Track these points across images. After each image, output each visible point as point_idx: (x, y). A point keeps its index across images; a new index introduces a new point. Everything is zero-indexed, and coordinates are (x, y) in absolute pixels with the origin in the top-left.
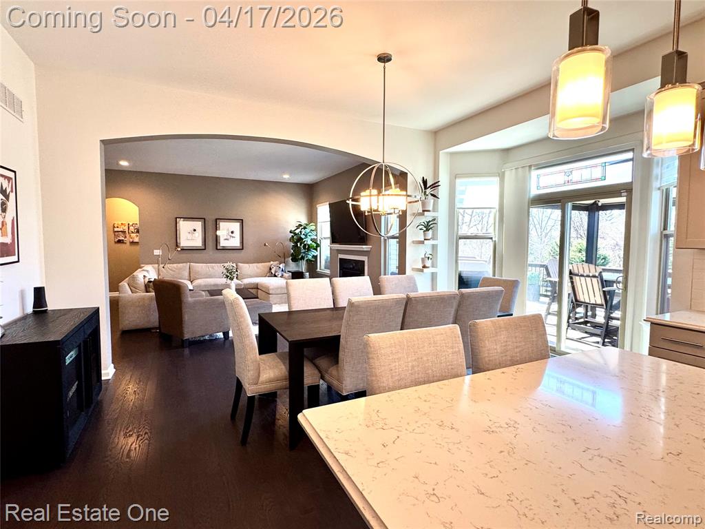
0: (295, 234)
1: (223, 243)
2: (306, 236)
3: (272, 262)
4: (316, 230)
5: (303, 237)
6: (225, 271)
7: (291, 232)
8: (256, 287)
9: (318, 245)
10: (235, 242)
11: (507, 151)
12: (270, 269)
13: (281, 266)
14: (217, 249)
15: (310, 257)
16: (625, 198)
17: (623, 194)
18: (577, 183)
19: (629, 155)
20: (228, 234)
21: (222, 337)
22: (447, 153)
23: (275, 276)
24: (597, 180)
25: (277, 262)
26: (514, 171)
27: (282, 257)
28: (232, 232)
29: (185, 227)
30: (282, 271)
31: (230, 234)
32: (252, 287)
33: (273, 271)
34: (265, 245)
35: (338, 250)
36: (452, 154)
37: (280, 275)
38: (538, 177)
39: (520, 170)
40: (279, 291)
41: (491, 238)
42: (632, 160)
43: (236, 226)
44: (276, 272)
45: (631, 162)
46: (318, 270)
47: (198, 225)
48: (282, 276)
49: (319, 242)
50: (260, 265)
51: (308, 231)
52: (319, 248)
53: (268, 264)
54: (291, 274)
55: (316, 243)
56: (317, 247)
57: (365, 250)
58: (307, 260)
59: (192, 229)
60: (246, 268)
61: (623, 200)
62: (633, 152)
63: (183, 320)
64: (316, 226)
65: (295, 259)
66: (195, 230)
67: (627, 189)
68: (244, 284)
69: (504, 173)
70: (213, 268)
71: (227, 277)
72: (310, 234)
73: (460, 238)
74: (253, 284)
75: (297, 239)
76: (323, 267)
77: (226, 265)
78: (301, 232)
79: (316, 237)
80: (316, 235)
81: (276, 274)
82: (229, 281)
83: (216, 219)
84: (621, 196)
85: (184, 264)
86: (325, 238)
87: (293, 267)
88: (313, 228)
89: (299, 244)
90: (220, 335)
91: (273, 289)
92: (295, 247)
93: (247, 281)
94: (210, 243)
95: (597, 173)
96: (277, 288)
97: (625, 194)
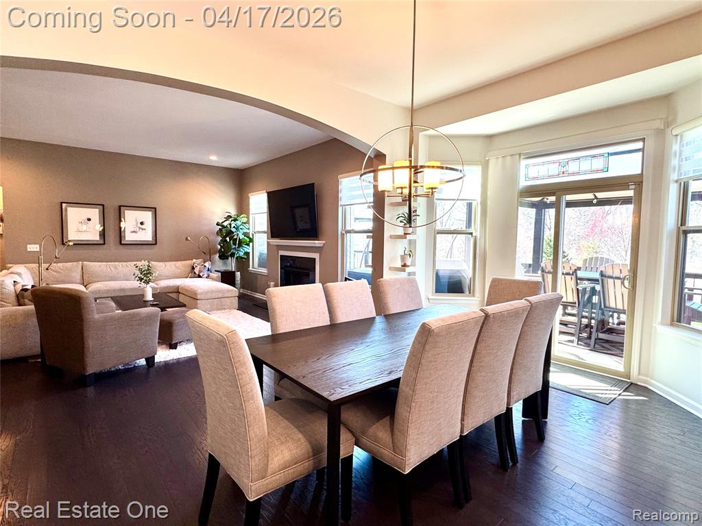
0: (223, 227)
1: (129, 237)
2: (237, 229)
3: (194, 260)
4: (248, 222)
5: (234, 230)
6: (138, 272)
7: (218, 224)
8: (177, 290)
9: (251, 240)
10: (147, 236)
11: (490, 137)
12: (193, 268)
13: (207, 264)
14: (121, 244)
15: (241, 254)
16: (633, 191)
17: (631, 187)
18: (573, 174)
19: (639, 145)
20: (136, 225)
21: (145, 363)
22: (426, 136)
23: (199, 276)
24: (597, 171)
25: (201, 260)
26: (500, 159)
27: (207, 254)
28: (142, 223)
29: (75, 215)
30: (208, 270)
31: (140, 226)
32: (171, 290)
33: (197, 271)
34: (187, 239)
35: (277, 246)
36: (431, 137)
37: (206, 276)
38: (527, 166)
39: (509, 158)
40: (209, 296)
41: (471, 234)
42: (642, 150)
43: (147, 216)
44: (200, 272)
45: (641, 153)
46: (251, 268)
47: (94, 213)
48: (208, 277)
49: (251, 236)
50: (179, 263)
51: (238, 223)
52: (251, 244)
53: (189, 262)
54: (220, 274)
55: (248, 237)
56: (250, 242)
57: (317, 245)
58: (237, 258)
59: (85, 217)
60: (160, 268)
61: (629, 193)
62: (644, 142)
63: (86, 346)
64: (248, 218)
65: (223, 256)
66: (89, 220)
67: (636, 182)
68: (161, 288)
69: (488, 161)
70: (116, 267)
71: (141, 279)
72: (241, 227)
73: (438, 233)
74: (172, 287)
75: (226, 233)
76: (256, 265)
77: (139, 264)
78: (230, 224)
79: (248, 231)
80: (249, 229)
81: (201, 274)
82: (143, 285)
83: (120, 206)
84: (629, 189)
85: (75, 263)
86: (258, 232)
87: (220, 265)
88: (245, 220)
89: (228, 239)
90: (143, 362)
91: (201, 294)
92: (224, 241)
93: (164, 283)
94: (111, 236)
95: (598, 164)
96: (207, 293)
97: (633, 187)
